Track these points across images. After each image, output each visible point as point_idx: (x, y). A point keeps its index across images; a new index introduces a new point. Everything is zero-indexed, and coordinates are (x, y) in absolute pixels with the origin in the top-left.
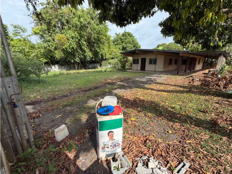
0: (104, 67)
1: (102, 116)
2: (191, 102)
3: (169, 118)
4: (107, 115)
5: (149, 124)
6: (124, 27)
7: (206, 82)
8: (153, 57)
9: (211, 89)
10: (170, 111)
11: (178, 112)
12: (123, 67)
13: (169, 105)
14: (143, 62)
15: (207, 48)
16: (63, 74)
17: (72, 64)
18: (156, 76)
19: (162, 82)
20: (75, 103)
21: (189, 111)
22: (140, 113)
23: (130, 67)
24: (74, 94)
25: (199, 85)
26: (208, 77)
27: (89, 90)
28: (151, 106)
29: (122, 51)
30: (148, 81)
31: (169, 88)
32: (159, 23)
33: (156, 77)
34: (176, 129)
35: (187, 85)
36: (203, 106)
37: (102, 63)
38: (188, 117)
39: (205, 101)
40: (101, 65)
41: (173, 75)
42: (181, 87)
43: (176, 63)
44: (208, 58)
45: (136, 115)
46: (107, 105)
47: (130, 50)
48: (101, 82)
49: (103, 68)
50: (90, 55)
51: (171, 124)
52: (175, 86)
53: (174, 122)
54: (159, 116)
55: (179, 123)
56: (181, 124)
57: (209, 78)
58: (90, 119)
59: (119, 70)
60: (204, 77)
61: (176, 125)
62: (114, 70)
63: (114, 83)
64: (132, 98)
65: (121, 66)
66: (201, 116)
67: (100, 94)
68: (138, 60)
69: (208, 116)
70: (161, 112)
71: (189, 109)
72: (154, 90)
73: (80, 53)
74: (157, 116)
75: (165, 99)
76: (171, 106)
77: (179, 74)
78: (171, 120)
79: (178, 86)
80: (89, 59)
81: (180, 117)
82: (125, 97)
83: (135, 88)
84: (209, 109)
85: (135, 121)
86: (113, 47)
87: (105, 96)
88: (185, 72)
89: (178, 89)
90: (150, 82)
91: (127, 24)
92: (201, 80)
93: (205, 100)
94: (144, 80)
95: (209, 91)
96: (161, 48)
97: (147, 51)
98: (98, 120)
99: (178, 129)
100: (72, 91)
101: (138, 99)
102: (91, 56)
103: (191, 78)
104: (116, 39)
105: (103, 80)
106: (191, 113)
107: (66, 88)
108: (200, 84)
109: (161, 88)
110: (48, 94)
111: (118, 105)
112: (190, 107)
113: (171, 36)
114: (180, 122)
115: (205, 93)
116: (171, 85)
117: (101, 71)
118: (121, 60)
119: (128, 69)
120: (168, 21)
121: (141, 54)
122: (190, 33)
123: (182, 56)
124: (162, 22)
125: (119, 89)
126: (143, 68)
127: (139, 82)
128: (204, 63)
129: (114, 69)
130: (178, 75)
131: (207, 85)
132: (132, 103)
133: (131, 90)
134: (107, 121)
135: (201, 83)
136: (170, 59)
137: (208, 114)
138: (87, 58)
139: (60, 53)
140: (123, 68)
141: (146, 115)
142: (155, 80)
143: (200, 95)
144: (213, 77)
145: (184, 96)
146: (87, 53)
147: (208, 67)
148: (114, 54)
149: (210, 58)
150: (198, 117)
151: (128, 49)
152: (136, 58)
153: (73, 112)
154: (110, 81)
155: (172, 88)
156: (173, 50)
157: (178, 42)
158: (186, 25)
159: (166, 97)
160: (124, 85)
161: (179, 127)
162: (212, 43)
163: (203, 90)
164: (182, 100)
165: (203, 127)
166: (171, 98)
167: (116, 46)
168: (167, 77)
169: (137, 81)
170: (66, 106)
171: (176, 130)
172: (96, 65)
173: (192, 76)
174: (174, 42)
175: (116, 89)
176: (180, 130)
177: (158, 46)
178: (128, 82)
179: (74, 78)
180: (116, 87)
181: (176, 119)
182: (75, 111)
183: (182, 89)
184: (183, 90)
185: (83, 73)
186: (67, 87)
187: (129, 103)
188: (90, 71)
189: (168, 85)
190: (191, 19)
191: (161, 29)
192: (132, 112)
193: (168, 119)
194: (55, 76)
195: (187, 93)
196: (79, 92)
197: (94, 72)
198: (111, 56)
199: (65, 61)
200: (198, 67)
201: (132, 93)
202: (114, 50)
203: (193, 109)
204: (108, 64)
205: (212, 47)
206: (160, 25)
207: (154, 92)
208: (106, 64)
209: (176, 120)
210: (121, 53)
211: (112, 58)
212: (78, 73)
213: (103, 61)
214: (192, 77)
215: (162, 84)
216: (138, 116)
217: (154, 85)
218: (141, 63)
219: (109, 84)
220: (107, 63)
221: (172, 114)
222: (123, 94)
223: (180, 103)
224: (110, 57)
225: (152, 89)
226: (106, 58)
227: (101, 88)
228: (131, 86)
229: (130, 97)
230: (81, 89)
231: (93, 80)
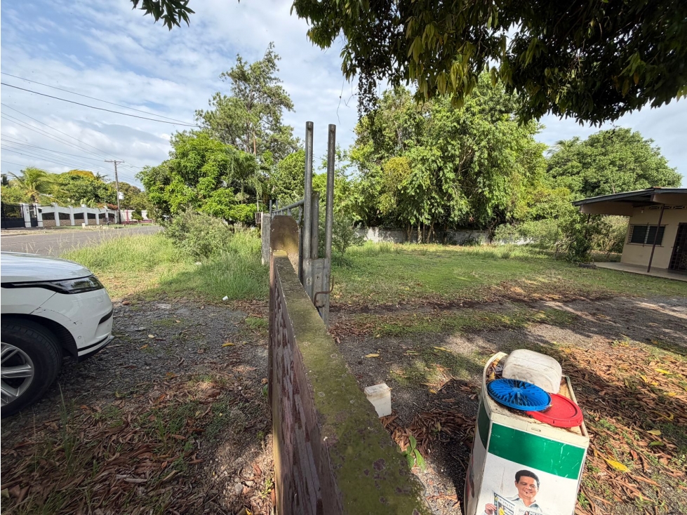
0: (502, 243)
12: (577, 251)
16: (388, 251)
17: (412, 228)
20: (411, 333)
22: (661, 458)
23: (610, 251)
24: (409, 309)
27: (451, 306)
29: (580, 197)
37: (496, 231)
40: (494, 235)
45: (635, 456)
48: (489, 288)
49: (498, 247)
50: (464, 206)
58: (448, 393)
59: (559, 257)
62: (538, 256)
63: (535, 301)
64: (614, 378)
65: (571, 247)
67: (485, 328)
68: (660, 230)
73: (437, 202)
80: (456, 219)
82: (583, 365)
83: (633, 339)
85: (629, 478)
86: (544, 185)
100: (404, 300)
101: (652, 391)
102: (465, 209)
104: (562, 158)
105: (497, 285)
107: (391, 288)
110: (355, 294)
111: (566, 395)
117: (492, 256)
118: (572, 225)
119: (599, 259)
121: (678, 208)
125: (554, 328)
127: (654, 320)
132: (616, 396)
133: (610, 344)
138: (452, 216)
139: (390, 201)
140: (579, 254)
146: (457, 201)
152: (650, 221)
153: (404, 356)
154: (519, 290)
160: (576, 318)
167: (559, 178)
169: (649, 316)
170: (389, 334)
172: (477, 234)
175: (542, 322)
178: (598, 310)
179: (411, 265)
180: (543, 316)
182: (410, 356)
185: (435, 254)
186: (396, 286)
187: (602, 394)
188: (457, 252)
192: (617, 437)
194: (371, 253)
196: (422, 306)
197: (469, 254)
198: (534, 211)
199: (397, 220)
201: (617, 359)
204: (517, 235)
208: (509, 234)
211: (538, 218)
212: (424, 253)
213: (502, 225)
216: (645, 464)
218: (677, 244)
219: (516, 300)
220: (515, 231)
222: (574, 350)
224: (528, 213)
226: (515, 215)
227: (486, 308)
228: (611, 328)
229: (604, 368)
230: (427, 298)
231: (463, 278)
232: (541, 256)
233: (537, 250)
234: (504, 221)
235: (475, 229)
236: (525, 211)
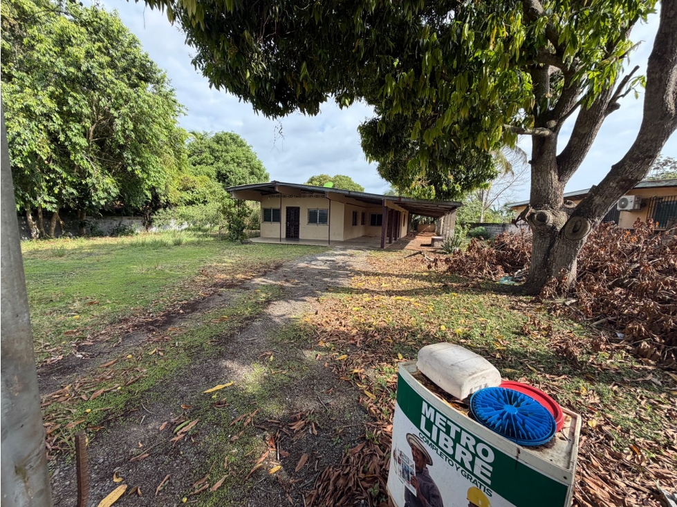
8: (317, 205)
14: (293, 218)
40: (152, 222)
41: (374, 250)
50: (110, 185)
59: (223, 238)
68: (277, 212)
77: (386, 248)
104: (197, 148)
121: (284, 196)
126: (293, 233)
130: (383, 250)
152: (271, 205)
167: (198, 167)
168: (365, 255)
173: (420, 253)
202: (192, 178)
211: (190, 203)
218: (287, 221)
224: (182, 198)
226: (170, 199)
234: (158, 207)
235: (125, 215)
236: (178, 196)
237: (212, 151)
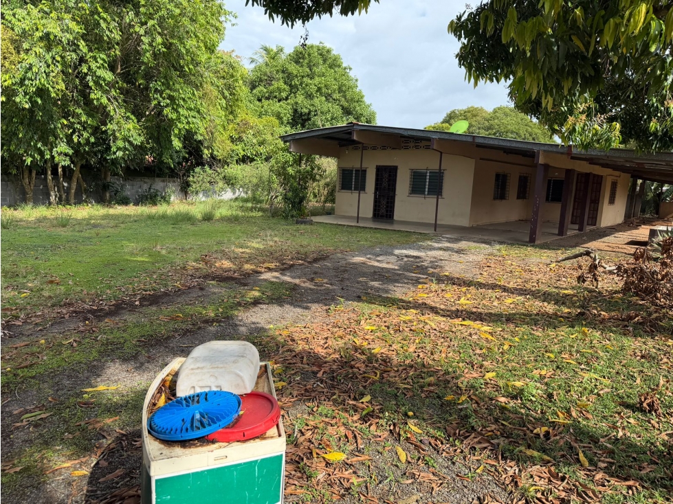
0: (201, 197)
1: (178, 450)
2: (588, 364)
3: (502, 442)
4: (205, 440)
5: (413, 476)
6: (299, 23)
7: (642, 279)
8: (426, 162)
9: (663, 307)
10: (503, 409)
11: (539, 416)
12: (293, 204)
13: (501, 383)
14: (385, 184)
15: (638, 138)
17: (34, 174)
18: (440, 249)
19: (468, 276)
20: (33, 377)
21: (583, 410)
22: (370, 425)
23: (325, 202)
24: (30, 332)
25: (616, 292)
26: (649, 258)
27: (119, 308)
28: (422, 387)
29: (289, 130)
30: (406, 268)
31: (496, 303)
32: (452, 22)
33: (441, 252)
34: (533, 493)
35: (569, 292)
36: (638, 381)
37: (191, 179)
38: (581, 434)
39: (643, 360)
40: (189, 186)
41: (512, 244)
42: (546, 297)
43: (522, 194)
44: (645, 179)
45: (350, 436)
46: (207, 390)
47: (328, 125)
48: (184, 268)
49: (197, 205)
50: (133, 132)
51: (511, 472)
52: (521, 295)
53: (521, 460)
54: (455, 434)
55: (545, 463)
56: (553, 469)
57: (652, 263)
58: (110, 463)
59: (275, 214)
60: (637, 257)
61: (532, 476)
62: (252, 214)
63: (247, 275)
64: (331, 351)
65: (285, 198)
66: (631, 428)
67: (176, 331)
68: (362, 173)
69: (657, 425)
70: (467, 417)
71: (584, 398)
72: (434, 310)
74: (449, 436)
75: (480, 355)
76: (507, 386)
77: (537, 242)
78: (511, 452)
79: (535, 294)
80: (121, 155)
81: (547, 435)
82: (301, 347)
83: (348, 299)
84: (660, 393)
85: (347, 465)
86: (245, 110)
87: (202, 342)
88: (561, 233)
89: (536, 305)
90: (417, 272)
91: (315, 11)
92: (626, 271)
93: (643, 357)
94: (387, 263)
95: (655, 315)
96: (460, 127)
97: (402, 136)
98: (152, 473)
99: (539, 495)
100: (17, 318)
101: (363, 353)
102: (137, 140)
103: (585, 262)
104: (265, 74)
105: (196, 261)
106: (590, 416)
108: (621, 284)
109: (463, 301)
111: (263, 389)
112: (585, 389)
113: (498, 81)
114: (549, 462)
115: (641, 324)
116: (505, 289)
117: (187, 218)
118: (284, 168)
119: (315, 213)
120: (487, 18)
121: (374, 148)
122: (573, 74)
123: (546, 167)
124: (463, 19)
125: (271, 307)
126: (384, 210)
127: (364, 275)
128: (633, 197)
129: (251, 209)
130: (533, 246)
131: (648, 292)
132: (333, 371)
133: (327, 311)
134: (202, 472)
135: (626, 283)
136: (498, 176)
137: (658, 416)
140: (295, 208)
141: (399, 435)
142: (435, 264)
143: (625, 334)
144: (667, 258)
145: (561, 341)
147: (648, 216)
148: (255, 141)
149: (653, 181)
150: (621, 434)
151: (321, 122)
152: (353, 163)
153: (17, 428)
154: (227, 264)
155: (509, 303)
156: (510, 136)
157: (529, 105)
158: (557, 41)
159: (485, 344)
160: (295, 288)
161: (543, 485)
162: (654, 120)
163: (632, 313)
164: (552, 356)
165: (641, 479)
166: (506, 347)
167: (265, 103)
168: (487, 252)
169: (358, 270)
171: (533, 497)
172: (162, 184)
173: (588, 253)
174: (512, 105)
175: (256, 302)
176: (550, 498)
177: (450, 118)
178: (315, 273)
179: (35, 248)
180: (257, 294)
181: (529, 447)
182: (30, 424)
183: (550, 308)
184: (556, 314)
185: (88, 223)
187: (320, 375)
188: (129, 216)
189: (493, 287)
190: (575, 21)
191: (460, 45)
192: (333, 422)
193: (494, 448)
195: (573, 327)
196: (59, 321)
197: (151, 217)
198: (239, 149)
200: (612, 214)
201: (333, 327)
202: (253, 120)
203: (599, 395)
204: (221, 184)
205: (655, 134)
206: (457, 27)
207: (434, 322)
208: (210, 182)
209: (529, 452)
210: (282, 138)
211: (245, 160)
212: (64, 223)
213: (198, 169)
214: (587, 258)
215: (468, 284)
216: (359, 441)
217: (434, 286)
218: (376, 189)
219: (224, 279)
220: (217, 179)
221: (514, 424)
222: (292, 329)
223: (543, 372)
224: (233, 151)
225: (423, 307)
226: (215, 153)
227: (179, 300)
228: (328, 292)
229: (323, 342)
230: (70, 304)
231: (140, 259)
232: (254, 214)
233: (250, 205)
234: (201, 163)
235: (159, 176)
236: (228, 148)
237: (288, 77)
